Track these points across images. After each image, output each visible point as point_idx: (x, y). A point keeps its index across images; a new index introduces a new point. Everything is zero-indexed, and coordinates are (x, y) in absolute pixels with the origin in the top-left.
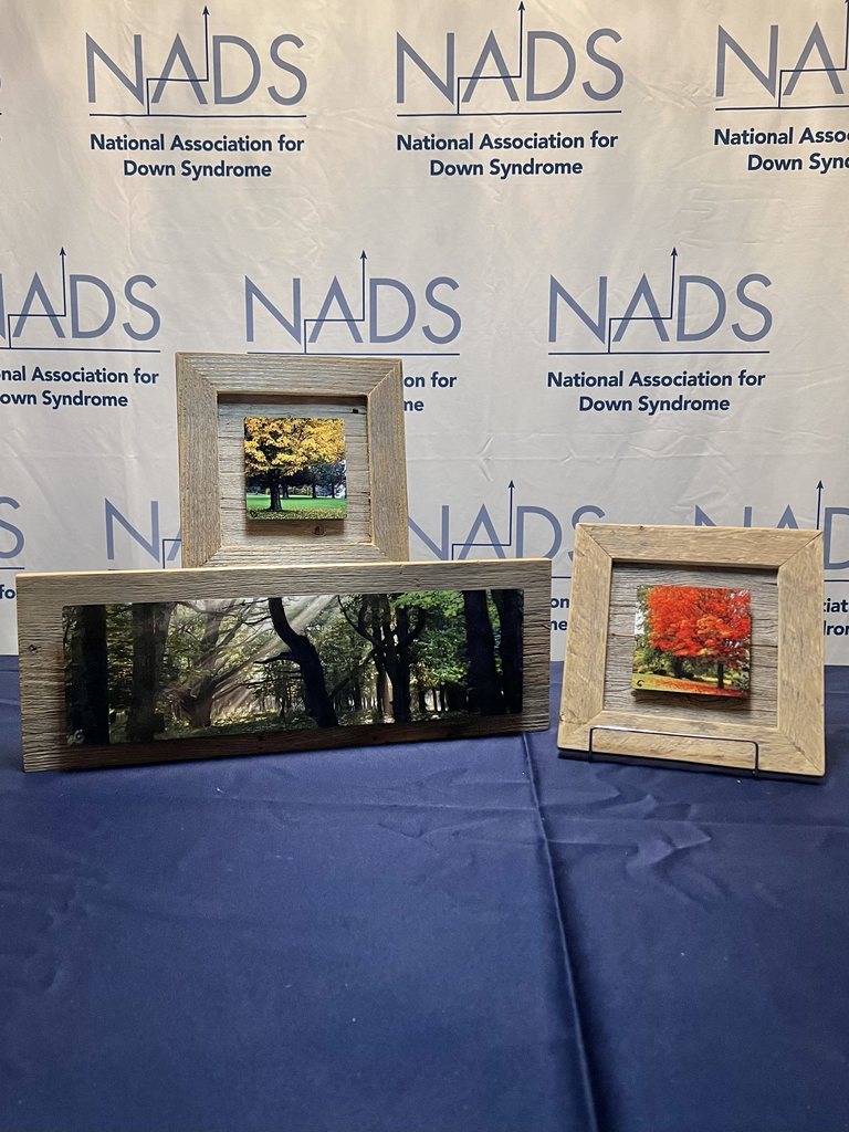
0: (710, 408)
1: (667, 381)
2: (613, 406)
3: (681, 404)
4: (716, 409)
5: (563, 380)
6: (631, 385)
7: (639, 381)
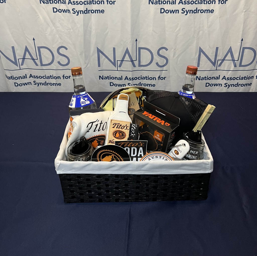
0: (207, 13)
1: (192, 3)
2: (172, 12)
3: (196, 11)
4: (209, 13)
5: (154, 2)
6: (179, 4)
7: (182, 3)
